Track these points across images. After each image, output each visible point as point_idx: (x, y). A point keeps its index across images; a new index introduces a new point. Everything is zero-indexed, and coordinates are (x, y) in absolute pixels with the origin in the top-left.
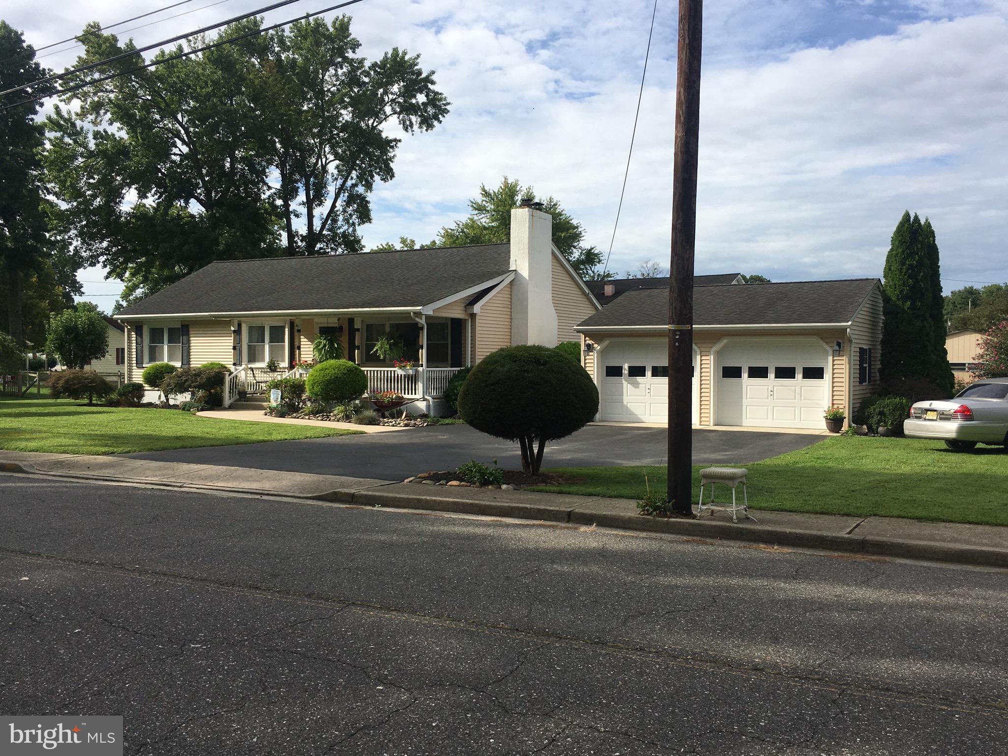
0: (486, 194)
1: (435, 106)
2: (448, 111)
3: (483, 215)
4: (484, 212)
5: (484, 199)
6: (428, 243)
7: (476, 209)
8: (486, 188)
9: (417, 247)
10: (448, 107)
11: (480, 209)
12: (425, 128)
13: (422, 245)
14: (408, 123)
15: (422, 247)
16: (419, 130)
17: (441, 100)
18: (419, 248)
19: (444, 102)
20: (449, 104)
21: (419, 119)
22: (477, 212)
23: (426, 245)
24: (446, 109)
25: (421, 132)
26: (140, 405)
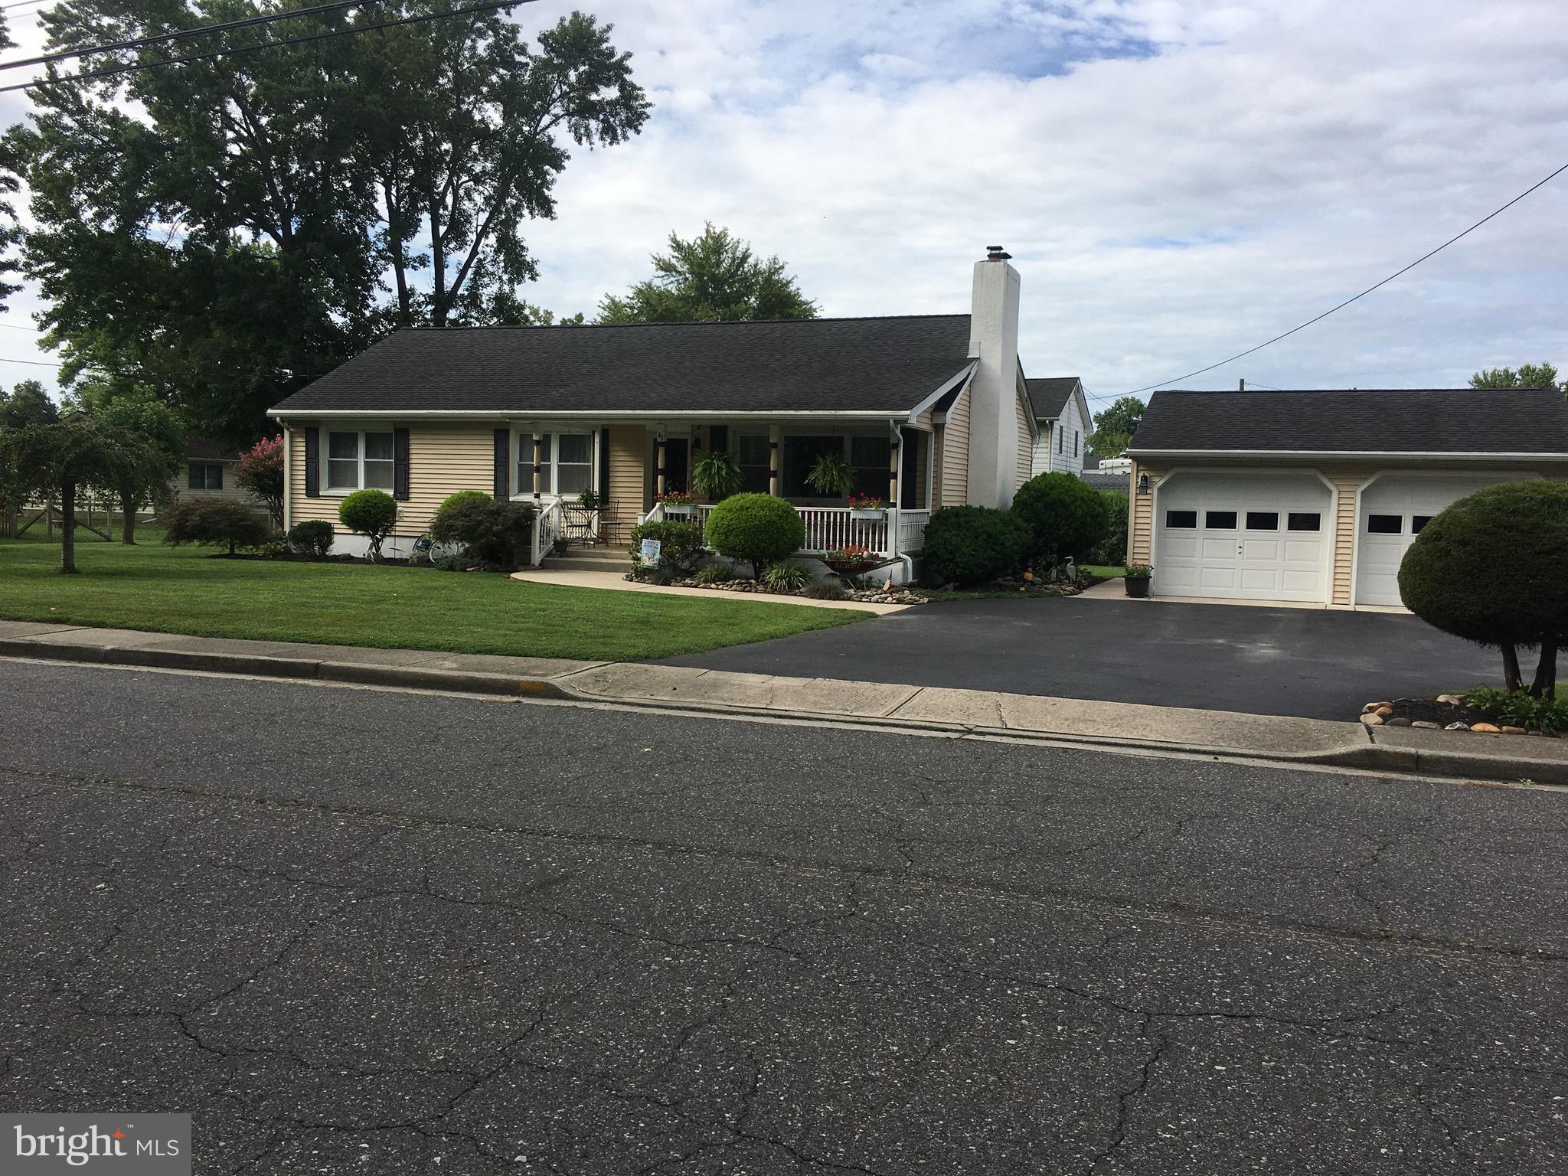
0: (677, 246)
1: (629, 108)
2: (648, 117)
3: (672, 279)
4: (674, 273)
5: (676, 254)
6: (572, 317)
7: (662, 269)
8: (679, 238)
9: (556, 322)
10: (648, 110)
11: (666, 268)
12: (609, 140)
13: (564, 319)
14: (582, 131)
15: (564, 321)
16: (601, 143)
17: (636, 98)
18: (559, 324)
19: (641, 102)
20: (649, 105)
21: (600, 126)
22: (663, 273)
23: (569, 320)
24: (644, 113)
25: (604, 146)
26: (324, 558)
